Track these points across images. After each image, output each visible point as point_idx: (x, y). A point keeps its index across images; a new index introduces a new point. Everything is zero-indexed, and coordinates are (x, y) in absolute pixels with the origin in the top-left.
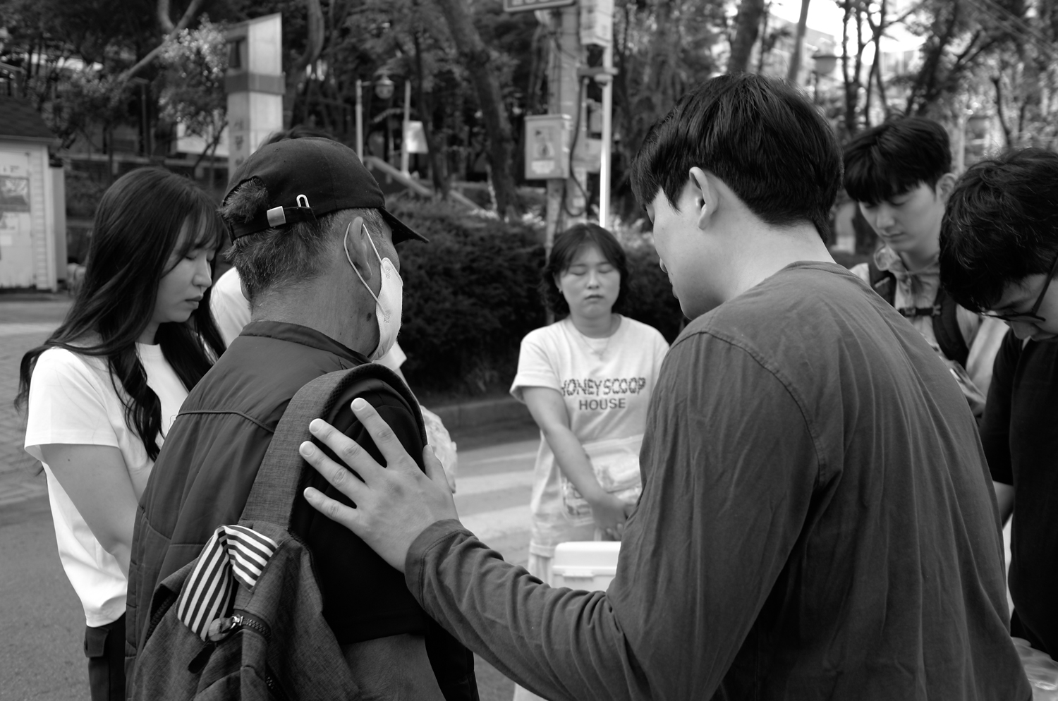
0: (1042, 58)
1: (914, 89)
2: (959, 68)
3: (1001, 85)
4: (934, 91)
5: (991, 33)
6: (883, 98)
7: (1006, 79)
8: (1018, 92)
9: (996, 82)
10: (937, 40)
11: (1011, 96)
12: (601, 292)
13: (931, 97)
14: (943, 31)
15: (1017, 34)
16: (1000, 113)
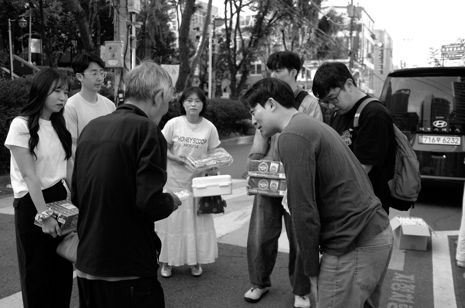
0: (300, 23)
1: (253, 33)
2: (270, 25)
3: (285, 32)
4: (261, 34)
5: (281, 12)
6: (241, 36)
7: (286, 30)
8: (291, 36)
9: (283, 31)
10: (261, 14)
11: (288, 37)
12: (196, 108)
13: (260, 37)
14: (264, 10)
15: (291, 14)
16: (284, 43)
